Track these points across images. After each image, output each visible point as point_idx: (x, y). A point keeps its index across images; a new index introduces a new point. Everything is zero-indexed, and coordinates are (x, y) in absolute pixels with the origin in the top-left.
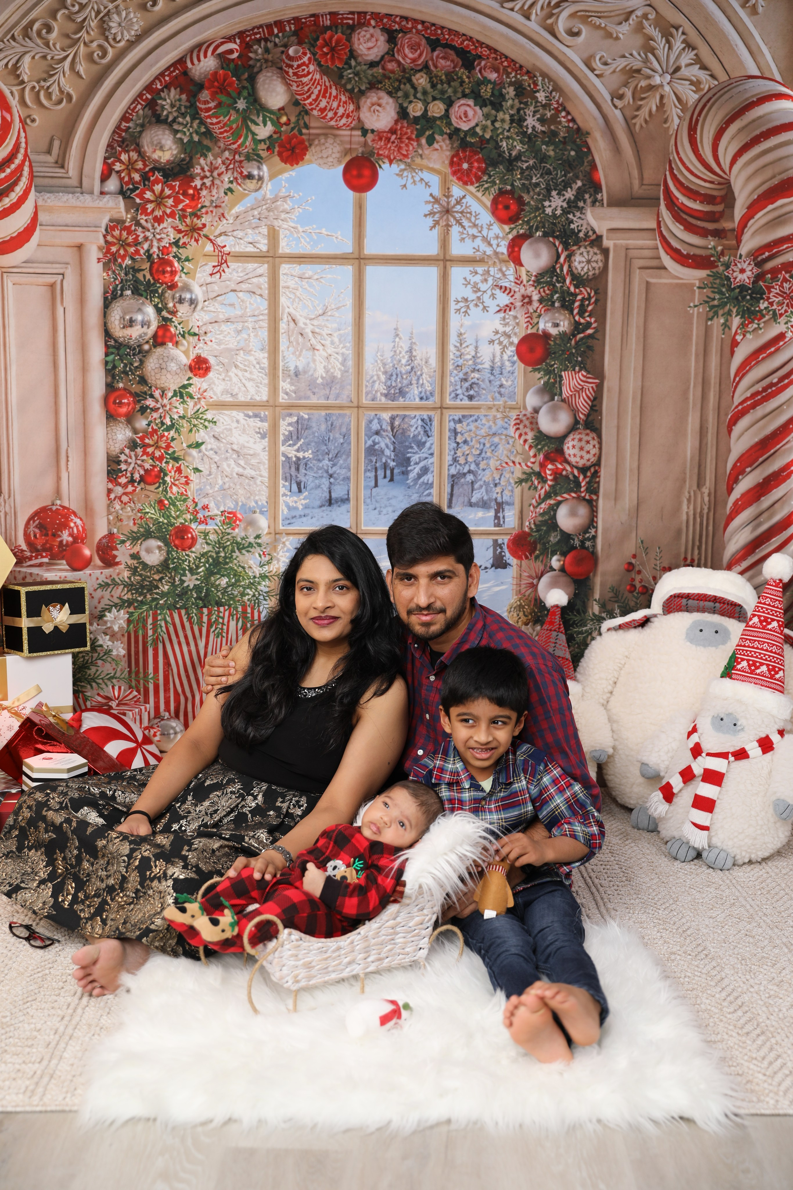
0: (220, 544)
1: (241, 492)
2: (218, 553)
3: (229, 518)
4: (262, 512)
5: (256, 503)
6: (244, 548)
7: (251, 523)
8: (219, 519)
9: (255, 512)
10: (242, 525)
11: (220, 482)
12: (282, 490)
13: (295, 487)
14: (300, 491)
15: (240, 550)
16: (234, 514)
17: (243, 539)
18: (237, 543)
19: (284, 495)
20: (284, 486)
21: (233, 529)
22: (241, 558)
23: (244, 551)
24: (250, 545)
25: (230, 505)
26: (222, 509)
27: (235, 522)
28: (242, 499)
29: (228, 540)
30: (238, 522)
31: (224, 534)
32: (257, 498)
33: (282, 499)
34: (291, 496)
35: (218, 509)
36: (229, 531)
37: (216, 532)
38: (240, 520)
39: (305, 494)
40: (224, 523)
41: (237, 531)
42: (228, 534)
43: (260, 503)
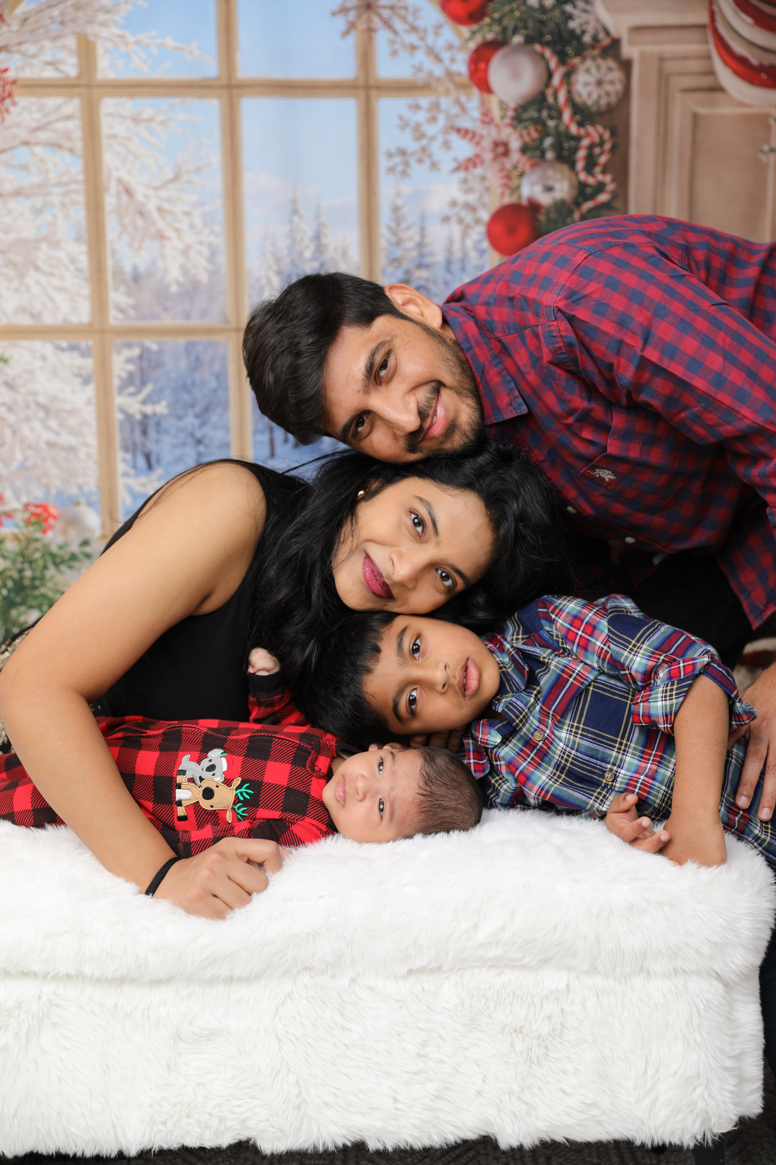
0: (24, 557)
1: (54, 471)
2: (21, 571)
3: (37, 515)
4: (90, 504)
5: (80, 487)
6: (63, 562)
7: (74, 521)
8: (20, 517)
9: (77, 504)
10: (58, 525)
11: (19, 456)
12: (121, 467)
13: (141, 462)
14: (150, 467)
15: (56, 565)
16: (45, 508)
17: (61, 547)
18: (53, 556)
19: (126, 475)
20: (124, 460)
21: (44, 531)
22: (59, 578)
23: (63, 568)
24: (73, 557)
25: (37, 494)
26: (24, 499)
27: (46, 520)
28: (56, 484)
29: (37, 550)
30: (51, 521)
31: (30, 540)
32: (81, 480)
33: (121, 482)
34: (136, 476)
35: (18, 498)
36: (38, 535)
37: (16, 538)
38: (55, 518)
39: (159, 472)
40: (28, 522)
41: (50, 534)
42: (36, 540)
43: (86, 489)
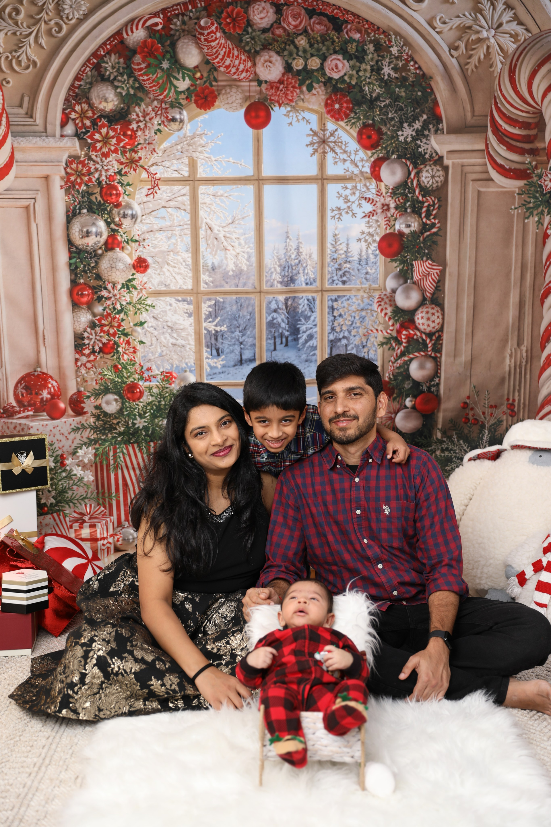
0: (161, 396)
1: (175, 357)
2: (159, 402)
3: (167, 376)
4: (191, 371)
5: (187, 364)
8: (159, 378)
9: (186, 371)
10: (177, 381)
11: (159, 351)
12: (205, 355)
13: (214, 352)
14: (219, 355)
16: (171, 373)
19: (207, 358)
20: (207, 351)
21: (170, 384)
25: (167, 367)
26: (161, 370)
27: (171, 379)
28: (176, 362)
30: (173, 379)
31: (164, 388)
32: (187, 361)
33: (205, 361)
34: (212, 359)
35: (159, 370)
36: (167, 386)
37: (157, 387)
38: (175, 378)
39: (223, 357)
40: (163, 380)
41: (173, 385)
42: (167, 388)
43: (189, 364)
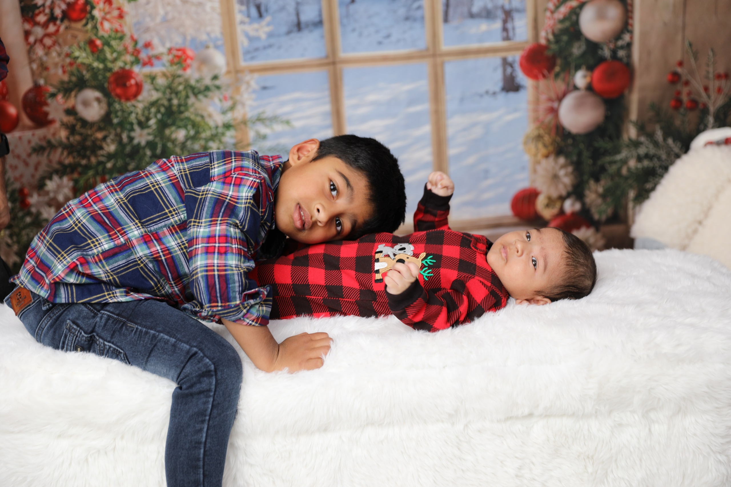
0: (171, 89)
1: (188, 22)
2: (170, 100)
3: (178, 57)
4: (217, 47)
5: (208, 34)
6: (200, 92)
7: (205, 61)
8: (166, 59)
9: (207, 47)
10: (195, 64)
11: (161, 12)
12: (239, 17)
13: (254, 12)
14: (261, 15)
15: (196, 95)
16: (183, 51)
17: (197, 81)
18: (193, 88)
19: (242, 23)
20: (240, 11)
21: (185, 69)
22: (198, 105)
23: (200, 97)
24: (207, 89)
25: (177, 41)
26: (168, 45)
27: (185, 60)
28: (191, 32)
29: (180, 84)
30: (189, 61)
31: (175, 76)
32: (209, 29)
33: (239, 29)
34: (250, 23)
35: (163, 45)
36: (180, 72)
37: (164, 75)
38: (192, 59)
39: (268, 19)
40: (172, 63)
41: (189, 72)
42: (179, 76)
43: (213, 35)
